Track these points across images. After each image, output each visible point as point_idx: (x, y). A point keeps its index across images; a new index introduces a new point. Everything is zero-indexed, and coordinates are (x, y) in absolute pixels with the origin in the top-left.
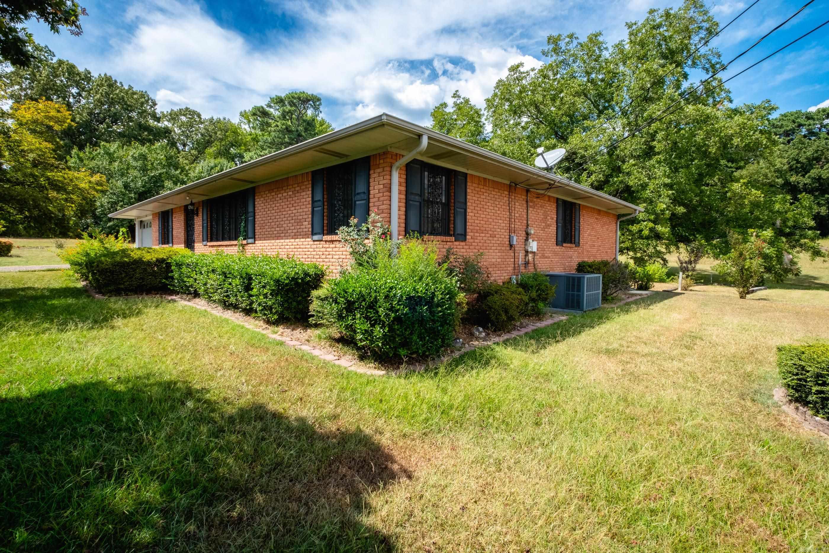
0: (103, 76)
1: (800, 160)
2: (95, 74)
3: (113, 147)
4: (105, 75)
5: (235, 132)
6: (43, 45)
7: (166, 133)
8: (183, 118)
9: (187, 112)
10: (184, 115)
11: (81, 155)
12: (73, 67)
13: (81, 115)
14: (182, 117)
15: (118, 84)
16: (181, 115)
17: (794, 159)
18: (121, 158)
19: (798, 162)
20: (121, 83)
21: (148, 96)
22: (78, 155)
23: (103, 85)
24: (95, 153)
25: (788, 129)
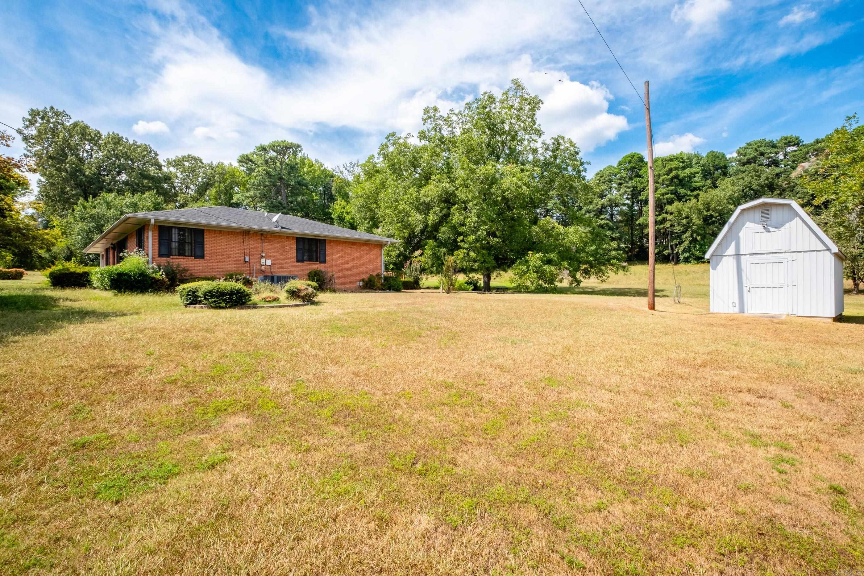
0: (111, 133)
1: (753, 187)
2: (104, 133)
3: (110, 197)
4: (113, 133)
5: (233, 175)
6: (61, 110)
7: (166, 179)
8: (187, 164)
9: (190, 158)
10: (187, 161)
11: (86, 204)
12: (86, 127)
13: (90, 169)
14: (185, 163)
15: (124, 140)
16: (184, 161)
17: (746, 186)
18: (116, 206)
19: (751, 189)
20: (126, 138)
21: (150, 148)
22: (83, 205)
23: (109, 142)
24: (96, 202)
25: (750, 157)
